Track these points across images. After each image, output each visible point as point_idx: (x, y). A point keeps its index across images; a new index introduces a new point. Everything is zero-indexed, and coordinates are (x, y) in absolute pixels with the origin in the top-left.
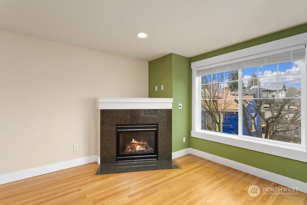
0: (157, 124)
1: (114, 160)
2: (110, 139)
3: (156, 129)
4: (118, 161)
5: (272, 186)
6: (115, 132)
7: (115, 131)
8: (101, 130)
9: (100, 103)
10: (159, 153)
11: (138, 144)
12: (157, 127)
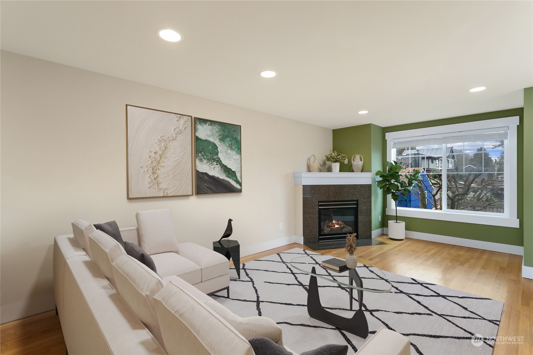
0: (357, 201)
1: (316, 239)
2: (313, 217)
3: (356, 206)
4: (320, 241)
5: (479, 252)
6: (317, 210)
7: (318, 208)
8: (303, 208)
9: (302, 178)
10: (359, 232)
11: (336, 224)
12: (357, 204)
